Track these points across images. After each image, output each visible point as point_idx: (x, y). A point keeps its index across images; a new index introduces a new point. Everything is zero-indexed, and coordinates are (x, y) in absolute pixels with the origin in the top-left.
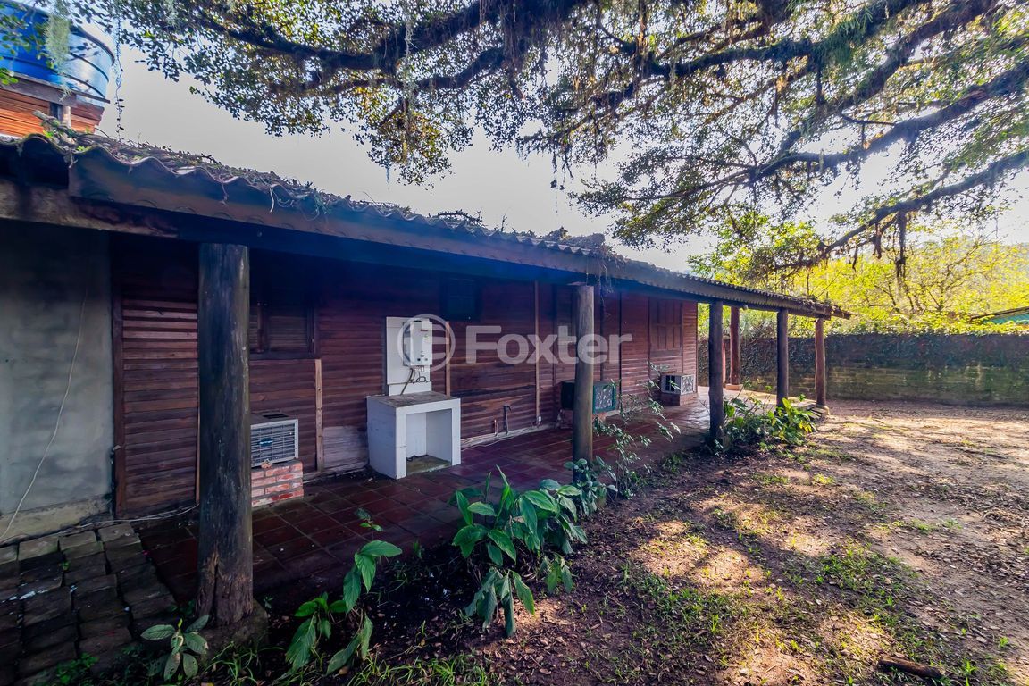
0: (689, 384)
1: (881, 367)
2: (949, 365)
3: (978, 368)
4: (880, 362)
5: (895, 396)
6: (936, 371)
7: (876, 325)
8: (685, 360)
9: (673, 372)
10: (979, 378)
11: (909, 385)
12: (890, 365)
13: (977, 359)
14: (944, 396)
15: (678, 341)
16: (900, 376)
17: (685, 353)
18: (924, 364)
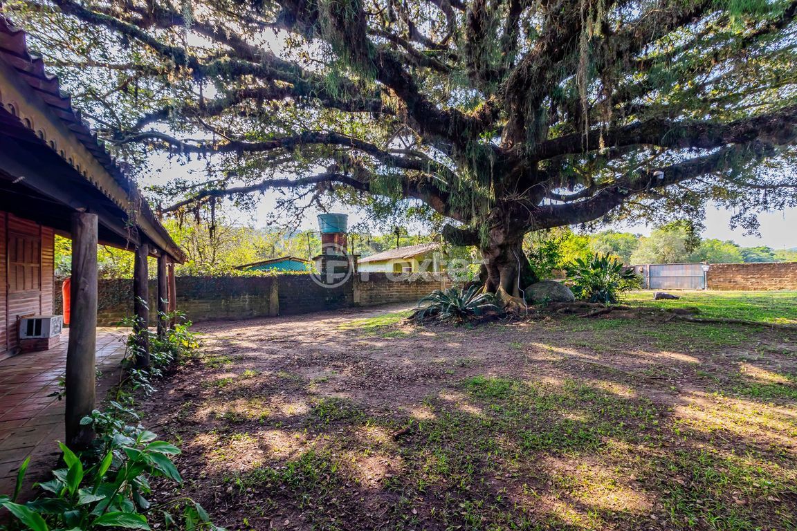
0: (57, 326)
1: (194, 299)
2: (233, 296)
3: (247, 296)
4: (194, 296)
5: (203, 319)
6: (226, 300)
7: (191, 270)
8: (42, 301)
9: (31, 315)
10: (247, 303)
11: (212, 310)
12: (201, 298)
13: (246, 292)
14: (231, 315)
15: (36, 281)
16: (206, 304)
17: (43, 294)
18: (220, 296)
